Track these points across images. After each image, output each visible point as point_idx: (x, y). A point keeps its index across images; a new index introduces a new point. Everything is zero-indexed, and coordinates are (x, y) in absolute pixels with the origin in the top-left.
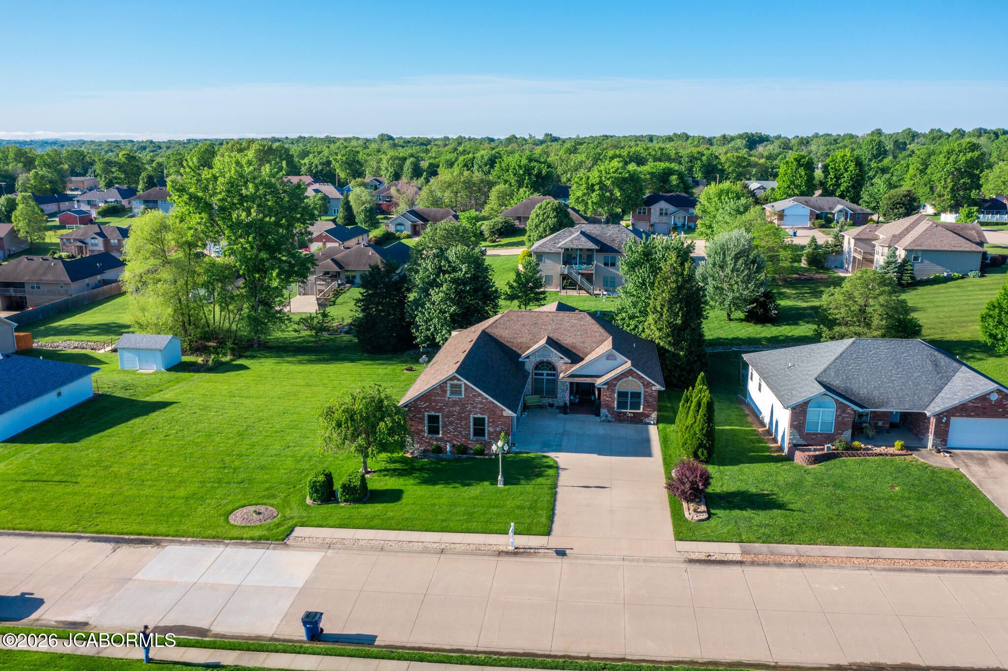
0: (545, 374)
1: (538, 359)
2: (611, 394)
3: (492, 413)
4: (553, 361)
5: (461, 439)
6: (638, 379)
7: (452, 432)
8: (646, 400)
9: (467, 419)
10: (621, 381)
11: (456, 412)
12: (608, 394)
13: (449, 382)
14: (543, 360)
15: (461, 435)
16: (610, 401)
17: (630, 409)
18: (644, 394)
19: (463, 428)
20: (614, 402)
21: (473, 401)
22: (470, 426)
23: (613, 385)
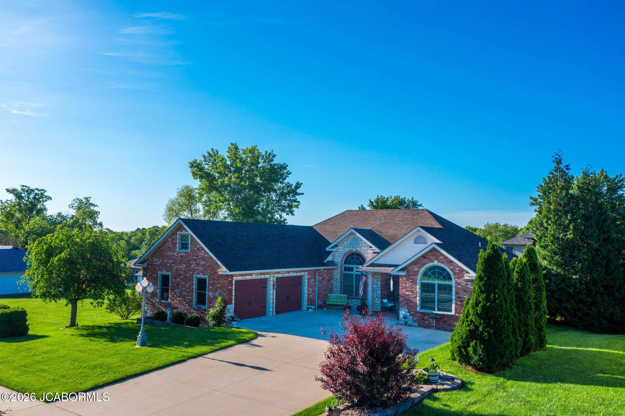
0: (354, 269)
1: (347, 250)
2: (412, 285)
3: (213, 273)
4: (362, 251)
5: (185, 306)
6: (446, 264)
7: (178, 297)
8: (458, 296)
9: (191, 280)
10: (424, 267)
11: (182, 271)
12: (407, 285)
13: (178, 233)
14: (352, 251)
15: (185, 301)
16: (411, 296)
17: (439, 310)
18: (456, 287)
19: (187, 292)
20: (416, 297)
21: (196, 257)
22: (193, 289)
23: (414, 273)
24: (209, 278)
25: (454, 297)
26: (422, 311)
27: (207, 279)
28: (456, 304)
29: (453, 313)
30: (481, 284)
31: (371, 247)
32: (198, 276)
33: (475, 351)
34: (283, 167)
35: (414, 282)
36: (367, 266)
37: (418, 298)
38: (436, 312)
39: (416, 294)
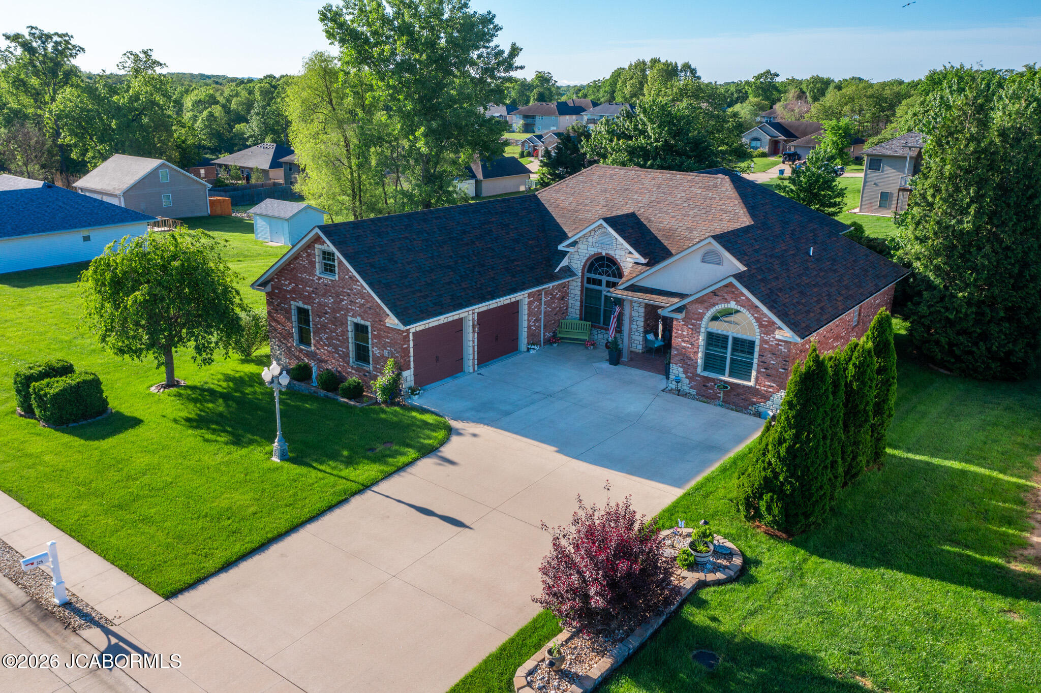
0: (604, 283)
1: (593, 251)
2: (692, 334)
3: (377, 320)
4: (617, 257)
5: (338, 361)
6: (748, 310)
7: (326, 345)
8: (763, 360)
9: (344, 323)
10: (714, 309)
11: (329, 308)
12: (685, 333)
13: (316, 246)
14: (601, 253)
15: (338, 354)
16: (690, 350)
17: (730, 376)
18: (761, 346)
19: (339, 340)
20: (696, 353)
21: (350, 289)
22: (348, 338)
23: (696, 316)
24: (372, 326)
25: (755, 361)
26: (706, 374)
27: (370, 328)
28: (758, 372)
29: (751, 383)
30: (791, 413)
31: (630, 253)
32: (355, 320)
33: (769, 509)
34: (488, 19)
35: (696, 329)
36: (623, 289)
37: (700, 355)
38: (726, 378)
39: (698, 348)
